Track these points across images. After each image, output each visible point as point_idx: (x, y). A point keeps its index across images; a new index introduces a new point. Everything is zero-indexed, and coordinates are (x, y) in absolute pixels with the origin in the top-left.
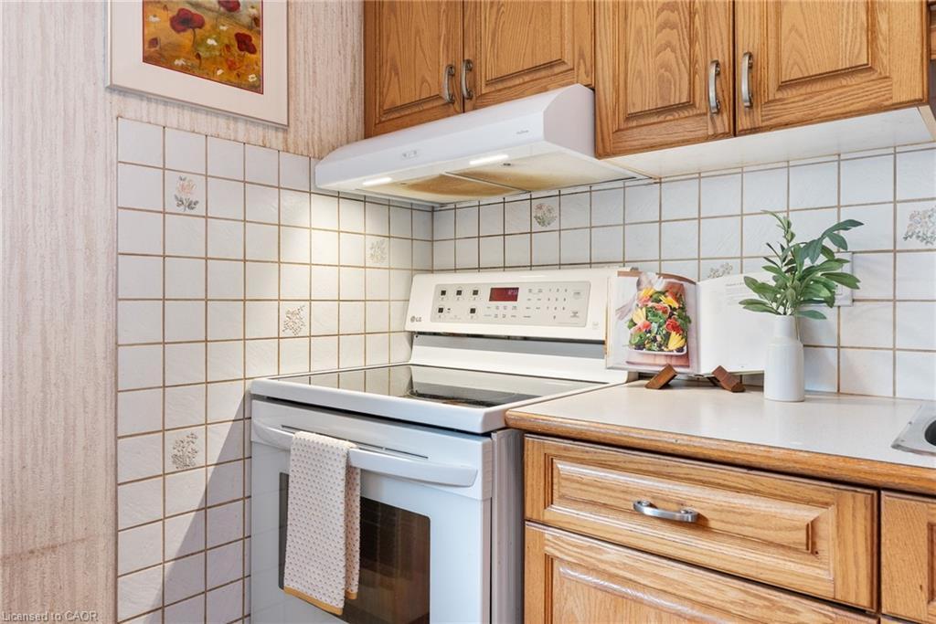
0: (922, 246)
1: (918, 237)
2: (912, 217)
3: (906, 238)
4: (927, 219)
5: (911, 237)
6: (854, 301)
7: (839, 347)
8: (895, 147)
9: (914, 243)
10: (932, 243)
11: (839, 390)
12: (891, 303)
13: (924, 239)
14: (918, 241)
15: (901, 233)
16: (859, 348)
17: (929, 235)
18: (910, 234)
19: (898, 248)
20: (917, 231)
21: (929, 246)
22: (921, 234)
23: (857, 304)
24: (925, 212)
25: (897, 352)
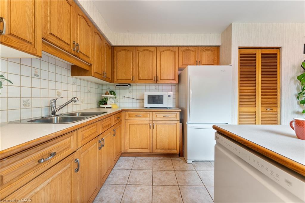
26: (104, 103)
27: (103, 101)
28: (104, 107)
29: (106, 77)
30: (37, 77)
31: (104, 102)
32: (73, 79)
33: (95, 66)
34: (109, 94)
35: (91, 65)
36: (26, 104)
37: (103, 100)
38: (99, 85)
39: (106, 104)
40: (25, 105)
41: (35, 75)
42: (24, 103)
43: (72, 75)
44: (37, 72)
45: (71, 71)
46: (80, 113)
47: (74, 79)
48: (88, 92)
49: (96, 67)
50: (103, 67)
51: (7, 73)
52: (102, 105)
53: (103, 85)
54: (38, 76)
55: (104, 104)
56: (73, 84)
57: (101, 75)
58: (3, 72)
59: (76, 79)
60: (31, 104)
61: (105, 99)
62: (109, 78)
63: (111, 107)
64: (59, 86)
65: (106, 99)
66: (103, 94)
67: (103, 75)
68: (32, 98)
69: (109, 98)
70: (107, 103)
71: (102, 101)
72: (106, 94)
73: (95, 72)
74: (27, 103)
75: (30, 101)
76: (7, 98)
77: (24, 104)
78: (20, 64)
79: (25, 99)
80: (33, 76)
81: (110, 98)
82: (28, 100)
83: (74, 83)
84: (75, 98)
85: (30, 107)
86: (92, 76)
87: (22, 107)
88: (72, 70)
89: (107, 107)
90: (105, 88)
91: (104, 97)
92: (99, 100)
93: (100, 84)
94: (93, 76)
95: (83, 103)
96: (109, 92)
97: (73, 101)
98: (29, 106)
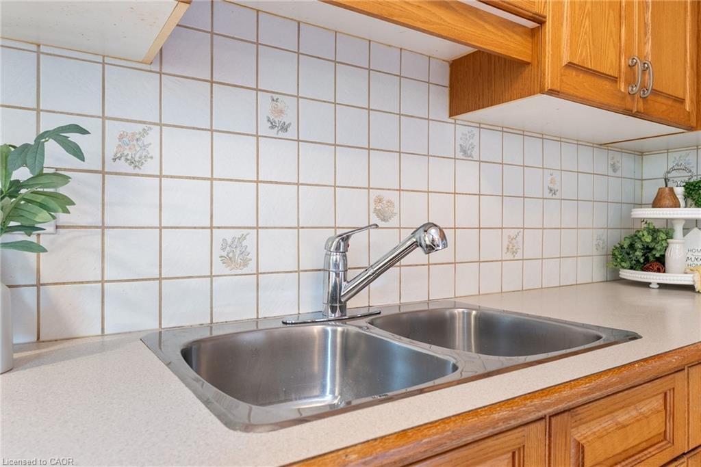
0: (130, 169)
1: (127, 160)
2: (121, 137)
3: (114, 160)
4: (135, 142)
5: (120, 158)
6: (57, 227)
7: (39, 285)
8: (104, 57)
9: (123, 166)
10: (140, 168)
11: (38, 338)
12: (100, 230)
13: (132, 162)
14: (127, 164)
15: (109, 154)
16: (64, 283)
17: (137, 159)
18: (119, 155)
19: (106, 170)
20: (125, 154)
21: (137, 171)
22: (129, 157)
23: (61, 231)
24: (133, 134)
25: (106, 285)
26: (647, 260)
27: (639, 245)
28: (646, 285)
29: (655, 92)
30: (281, 135)
31: (648, 249)
32: (460, 129)
33: (565, 30)
34: (677, 205)
35: (540, 21)
36: (235, 257)
37: (635, 237)
38: (618, 156)
39: (660, 264)
40: (228, 260)
41: (272, 127)
42: (223, 249)
43: (456, 109)
44: (281, 112)
45: (447, 90)
46: (474, 313)
47: (466, 130)
48: (547, 195)
49: (573, 34)
50: (630, 31)
51: (161, 125)
52: (632, 268)
53: (642, 154)
54: (284, 128)
55: (645, 266)
56: (460, 155)
57: (614, 80)
58: (144, 123)
59: (476, 131)
60: (253, 256)
61: (654, 232)
62: (682, 101)
63: (690, 288)
64: (384, 169)
65: (660, 233)
66: (641, 205)
67: (630, 82)
68: (257, 228)
69: (679, 230)
70: (663, 257)
71: (632, 246)
72: (656, 204)
73: (570, 65)
74: (238, 252)
75: (250, 242)
76: (161, 228)
77: (225, 254)
78: (212, 82)
79: (229, 235)
80: (264, 128)
81: (686, 230)
82: (243, 238)
83: (464, 152)
84: (427, 227)
85: (251, 267)
86: (542, 92)
87: (219, 268)
88: (452, 87)
89: (663, 286)
90: (655, 168)
91: (643, 220)
92: (618, 237)
93: (623, 151)
94: (552, 92)
95: (514, 253)
96: (680, 191)
97: (417, 244)
98: (245, 265)
